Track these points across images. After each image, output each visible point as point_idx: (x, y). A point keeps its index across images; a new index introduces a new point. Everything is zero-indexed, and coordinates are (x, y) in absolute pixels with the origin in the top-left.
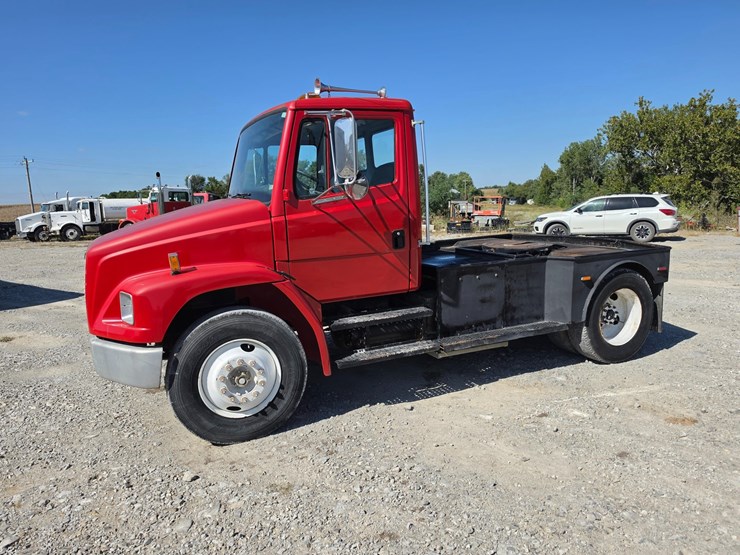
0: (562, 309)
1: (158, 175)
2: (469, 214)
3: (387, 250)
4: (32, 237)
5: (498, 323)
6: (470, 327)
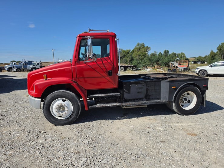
0: (166, 97)
2: (177, 66)
3: (106, 76)
5: (144, 99)
6: (134, 100)
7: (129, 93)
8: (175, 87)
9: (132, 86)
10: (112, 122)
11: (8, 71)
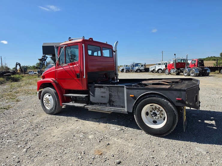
1: (175, 54)
3: (76, 78)
4: (153, 71)
5: (108, 105)
6: (98, 104)
7: (94, 96)
8: (133, 96)
10: (76, 121)
11: (121, 71)
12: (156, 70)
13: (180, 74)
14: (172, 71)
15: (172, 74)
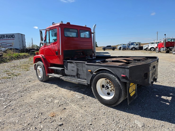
4: (146, 49)
5: (76, 77)
7: (67, 69)
8: (90, 71)
9: (69, 64)
10: (55, 88)
11: (119, 49)
12: (149, 48)
13: (170, 52)
14: (162, 49)
15: (162, 52)
